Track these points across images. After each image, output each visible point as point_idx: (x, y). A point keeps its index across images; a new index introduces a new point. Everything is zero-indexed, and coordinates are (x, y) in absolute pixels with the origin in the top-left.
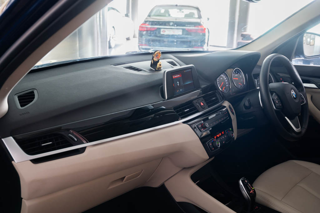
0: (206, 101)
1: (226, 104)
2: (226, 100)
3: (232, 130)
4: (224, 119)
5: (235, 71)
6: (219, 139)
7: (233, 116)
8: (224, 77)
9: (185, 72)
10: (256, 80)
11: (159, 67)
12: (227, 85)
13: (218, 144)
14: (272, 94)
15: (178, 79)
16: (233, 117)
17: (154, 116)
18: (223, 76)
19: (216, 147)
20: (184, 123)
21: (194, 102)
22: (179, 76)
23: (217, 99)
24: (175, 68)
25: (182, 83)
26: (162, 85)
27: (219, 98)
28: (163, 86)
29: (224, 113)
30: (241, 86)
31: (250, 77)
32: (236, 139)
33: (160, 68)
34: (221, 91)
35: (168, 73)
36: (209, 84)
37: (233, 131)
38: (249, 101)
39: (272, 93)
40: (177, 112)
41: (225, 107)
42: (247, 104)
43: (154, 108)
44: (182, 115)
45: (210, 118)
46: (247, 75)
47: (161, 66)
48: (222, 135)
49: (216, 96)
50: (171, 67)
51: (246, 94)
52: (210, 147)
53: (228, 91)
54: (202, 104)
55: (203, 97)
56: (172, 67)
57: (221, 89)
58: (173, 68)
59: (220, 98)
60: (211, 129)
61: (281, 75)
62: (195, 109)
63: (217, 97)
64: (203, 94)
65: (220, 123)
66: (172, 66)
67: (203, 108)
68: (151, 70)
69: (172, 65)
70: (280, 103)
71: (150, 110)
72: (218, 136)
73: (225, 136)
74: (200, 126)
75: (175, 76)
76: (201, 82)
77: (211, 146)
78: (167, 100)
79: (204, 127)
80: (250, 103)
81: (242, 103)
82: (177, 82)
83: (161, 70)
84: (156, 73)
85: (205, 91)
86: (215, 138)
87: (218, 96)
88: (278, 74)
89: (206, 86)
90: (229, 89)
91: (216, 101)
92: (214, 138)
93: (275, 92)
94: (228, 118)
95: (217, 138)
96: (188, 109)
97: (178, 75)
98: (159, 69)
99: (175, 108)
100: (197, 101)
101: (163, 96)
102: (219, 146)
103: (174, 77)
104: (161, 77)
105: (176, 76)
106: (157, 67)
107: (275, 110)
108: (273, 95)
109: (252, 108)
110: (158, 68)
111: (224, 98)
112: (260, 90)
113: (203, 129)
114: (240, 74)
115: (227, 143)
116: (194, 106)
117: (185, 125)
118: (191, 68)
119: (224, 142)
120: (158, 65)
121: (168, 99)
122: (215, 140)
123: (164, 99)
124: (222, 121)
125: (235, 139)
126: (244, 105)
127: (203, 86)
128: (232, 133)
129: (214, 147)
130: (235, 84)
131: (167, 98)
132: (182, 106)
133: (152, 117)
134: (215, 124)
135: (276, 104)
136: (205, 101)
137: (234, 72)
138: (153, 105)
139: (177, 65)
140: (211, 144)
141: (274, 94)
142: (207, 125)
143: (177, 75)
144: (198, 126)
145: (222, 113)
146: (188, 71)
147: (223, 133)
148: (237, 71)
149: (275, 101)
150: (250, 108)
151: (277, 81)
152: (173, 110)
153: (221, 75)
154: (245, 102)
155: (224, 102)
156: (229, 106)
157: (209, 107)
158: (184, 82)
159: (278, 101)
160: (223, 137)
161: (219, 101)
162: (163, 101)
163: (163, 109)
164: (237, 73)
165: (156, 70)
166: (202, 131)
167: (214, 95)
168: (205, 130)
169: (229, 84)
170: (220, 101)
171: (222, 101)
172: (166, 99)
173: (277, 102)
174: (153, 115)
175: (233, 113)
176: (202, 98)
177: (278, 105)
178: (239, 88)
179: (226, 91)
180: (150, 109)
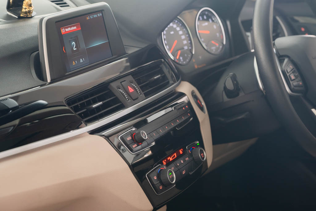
0: (139, 82)
1: (186, 88)
2: (183, 80)
3: (202, 145)
4: (182, 120)
5: (202, 15)
6: (173, 165)
7: (203, 113)
8: (178, 29)
9: (88, 18)
10: (249, 34)
11: (27, 10)
12: (186, 48)
13: (172, 175)
14: (281, 62)
15: (73, 36)
16: (203, 117)
17: (20, 124)
18: (175, 26)
19: (166, 184)
20: (93, 132)
21: (114, 85)
22: (75, 28)
23: (164, 78)
24: (65, 11)
25: (83, 46)
26: (38, 50)
27: (169, 76)
28: (39, 53)
29: (182, 108)
30: (217, 49)
31: (235, 26)
32: (211, 166)
33: (30, 12)
34: (173, 61)
35: (49, 22)
36: (143, 46)
37: (203, 148)
38: (234, 78)
39: (281, 58)
40: (76, 109)
41: (182, 95)
42: (230, 85)
43: (20, 105)
44: (86, 117)
45: (150, 119)
46: (228, 23)
47: (32, 9)
48: (179, 156)
49: (161, 72)
50: (55, 10)
51: (228, 64)
52: (153, 185)
53: (187, 60)
54: (131, 90)
55: (132, 74)
56: (58, 10)
57: (172, 57)
58: (60, 10)
59: (172, 77)
60: (154, 144)
61: (301, 20)
62: (116, 100)
63: (164, 73)
64: (132, 68)
65: (174, 129)
66: (58, 6)
67: (135, 100)
68: (8, 18)
69: (57, 4)
70: (299, 78)
71: (9, 109)
72: (171, 159)
73: (187, 159)
74: (129, 138)
75: (67, 30)
76: (126, 42)
77: (155, 183)
78: (50, 83)
79: (138, 140)
80: (237, 83)
81: (220, 86)
82: (70, 42)
83: (32, 17)
84: (22, 24)
85: (135, 60)
86: (165, 163)
87: (166, 70)
88: (297, 18)
89: (137, 49)
90: (190, 56)
91: (163, 83)
92: (162, 164)
93: (288, 57)
94: (190, 118)
95: (169, 163)
96: (101, 103)
97: (74, 26)
98: (28, 16)
99: (70, 101)
100: (120, 84)
101: (41, 75)
102: (174, 181)
103: (63, 31)
104: (34, 32)
105: (69, 29)
106: (24, 10)
107: (290, 96)
108: (283, 62)
109: (241, 94)
110: (26, 13)
111: (180, 76)
112: (256, 54)
113: (135, 145)
114: (213, 21)
115: (191, 173)
116: (113, 95)
117: (96, 137)
118: (101, 10)
119: (184, 173)
120: (24, 7)
121: (53, 81)
122: (165, 167)
123: (44, 83)
124: (177, 126)
125: (209, 163)
126: (225, 88)
127: (131, 51)
128: (202, 152)
129: (162, 183)
130: (204, 45)
131: (51, 80)
132: (86, 97)
133: (14, 126)
134: (162, 132)
135: (291, 82)
136: (137, 82)
137: (199, 19)
138: (15, 98)
139: (68, 6)
140: (155, 178)
141: (286, 60)
142: (144, 134)
143: (71, 27)
144: (125, 139)
145: (178, 108)
146: (95, 16)
147: (181, 152)
148: (207, 16)
149: (288, 75)
150: (238, 95)
151: (294, 32)
152: (67, 108)
153: (171, 24)
154: (227, 81)
155: (180, 83)
156: (193, 94)
157: (147, 95)
158: (87, 43)
159: (295, 76)
160: (182, 162)
161: (168, 82)
162: (41, 86)
163: (43, 107)
164: (207, 20)
165: (20, 18)
166: (135, 149)
167: (157, 69)
168: (140, 147)
169: (191, 43)
170: (171, 82)
171: (175, 82)
172: (49, 80)
173: (293, 77)
174: (17, 122)
175: (201, 108)
176: (130, 78)
177: (295, 83)
178: (213, 52)
179: (185, 59)
180: (10, 107)
